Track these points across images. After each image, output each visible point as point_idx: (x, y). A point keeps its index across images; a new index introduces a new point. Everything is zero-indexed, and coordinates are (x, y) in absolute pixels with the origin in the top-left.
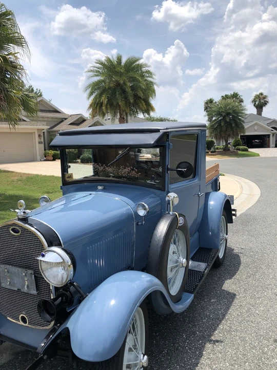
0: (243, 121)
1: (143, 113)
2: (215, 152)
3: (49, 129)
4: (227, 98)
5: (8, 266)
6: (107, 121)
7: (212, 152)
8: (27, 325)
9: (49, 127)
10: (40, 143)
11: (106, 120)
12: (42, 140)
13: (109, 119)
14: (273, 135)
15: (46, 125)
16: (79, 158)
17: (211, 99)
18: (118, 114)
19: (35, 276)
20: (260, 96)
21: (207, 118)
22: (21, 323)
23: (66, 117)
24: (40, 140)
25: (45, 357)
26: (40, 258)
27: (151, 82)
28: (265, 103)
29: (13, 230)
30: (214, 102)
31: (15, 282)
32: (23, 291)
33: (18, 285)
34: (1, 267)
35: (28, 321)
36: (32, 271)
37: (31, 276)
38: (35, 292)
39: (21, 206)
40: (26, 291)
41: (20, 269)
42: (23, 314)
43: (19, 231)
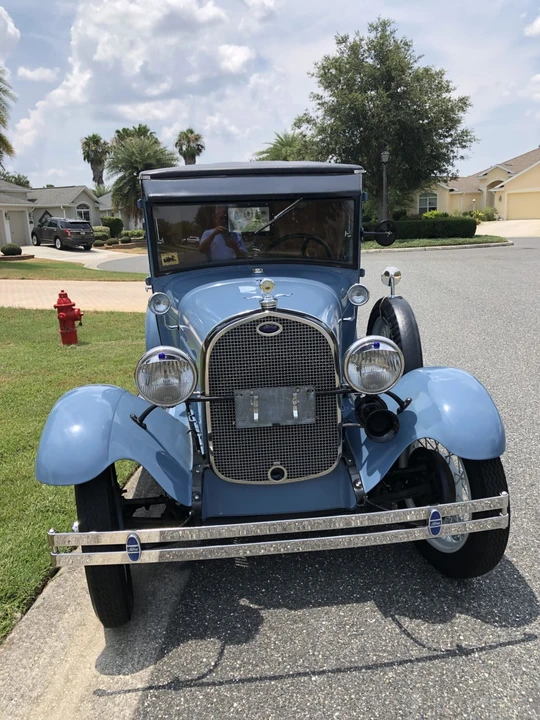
2: (130, 241)
4: (128, 135)
5: (257, 390)
7: (123, 242)
17: (94, 136)
20: (190, 135)
28: (199, 150)
29: (264, 329)
30: (102, 141)
31: (270, 413)
32: (284, 424)
33: (275, 417)
34: (241, 395)
35: (286, 474)
36: (311, 387)
37: (308, 395)
38: (311, 420)
39: (268, 288)
40: (290, 423)
41: (285, 388)
42: (277, 465)
43: (278, 328)
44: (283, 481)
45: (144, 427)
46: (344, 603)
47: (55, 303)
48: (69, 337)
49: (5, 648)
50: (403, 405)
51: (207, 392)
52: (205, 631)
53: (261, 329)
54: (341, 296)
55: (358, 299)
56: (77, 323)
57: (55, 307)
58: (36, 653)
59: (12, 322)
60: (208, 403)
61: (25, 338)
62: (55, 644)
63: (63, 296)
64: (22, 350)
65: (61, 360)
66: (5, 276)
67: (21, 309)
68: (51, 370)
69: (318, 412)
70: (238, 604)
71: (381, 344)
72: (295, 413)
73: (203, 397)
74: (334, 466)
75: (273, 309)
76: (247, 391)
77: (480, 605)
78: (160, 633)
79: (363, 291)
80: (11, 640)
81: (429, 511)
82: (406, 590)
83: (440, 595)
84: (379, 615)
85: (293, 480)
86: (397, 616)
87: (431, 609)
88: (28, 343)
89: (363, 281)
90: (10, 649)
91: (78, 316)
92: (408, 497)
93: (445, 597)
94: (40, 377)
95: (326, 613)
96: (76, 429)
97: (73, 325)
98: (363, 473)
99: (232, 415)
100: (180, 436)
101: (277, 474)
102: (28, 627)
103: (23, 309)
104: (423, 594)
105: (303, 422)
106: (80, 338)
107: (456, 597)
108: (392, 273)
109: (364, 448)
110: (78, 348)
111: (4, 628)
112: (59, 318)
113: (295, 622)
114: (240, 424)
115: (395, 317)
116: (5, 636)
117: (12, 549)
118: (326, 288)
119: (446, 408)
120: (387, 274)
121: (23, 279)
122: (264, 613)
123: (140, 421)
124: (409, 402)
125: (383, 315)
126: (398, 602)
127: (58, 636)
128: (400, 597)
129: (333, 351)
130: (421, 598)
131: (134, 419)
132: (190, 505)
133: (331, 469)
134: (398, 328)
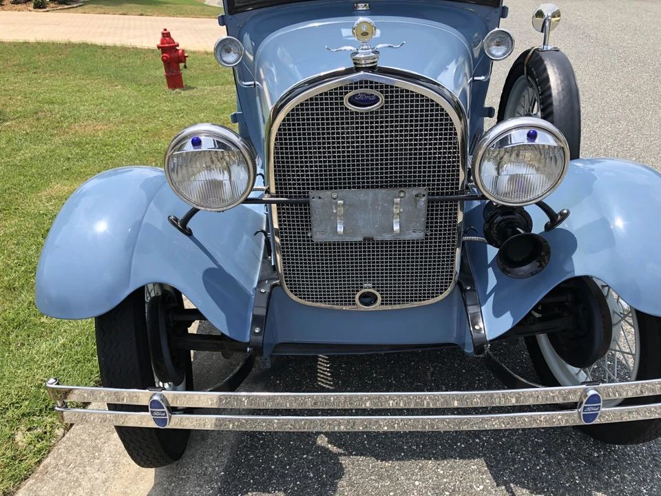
31: (361, 223)
32: (379, 238)
33: (366, 228)
34: (319, 200)
35: (380, 299)
36: (422, 190)
37: (416, 202)
38: (419, 236)
39: (365, 34)
40: (387, 237)
41: (383, 191)
42: (368, 288)
43: (377, 99)
44: (377, 306)
45: (189, 233)
46: (444, 458)
47: (159, 42)
48: (175, 81)
49: (37, 479)
50: (555, 219)
51: (273, 190)
52: (270, 479)
53: (351, 101)
54: (472, 43)
55: (497, 51)
56: (182, 65)
57: (159, 47)
58: (71, 488)
59: (122, 61)
60: (274, 206)
61: (133, 80)
62: (96, 475)
63: (166, 35)
64: (126, 93)
65: (164, 107)
66: (124, 11)
67: (133, 48)
68: (151, 117)
69: (428, 225)
70: (315, 442)
71: (539, 133)
72: (396, 228)
73: (266, 198)
74: (446, 294)
75: (373, 69)
76: (328, 193)
77: (623, 478)
78: (218, 474)
79: (506, 39)
80: (46, 467)
81: (586, 391)
82: (525, 443)
83: (571, 457)
84: (488, 479)
85: (389, 307)
86: (512, 485)
87: (556, 477)
88: (134, 86)
89: (504, 25)
90: (42, 480)
91: (182, 58)
92: (542, 331)
93: (576, 461)
94: (137, 126)
95: (421, 469)
96: (102, 227)
97: (178, 68)
98: (487, 308)
99: (307, 224)
100: (245, 237)
101: (368, 299)
102: (68, 451)
103: (135, 48)
104: (548, 452)
105: (408, 237)
106: (186, 82)
107: (592, 463)
108: (547, 13)
109: (490, 270)
110: (183, 92)
111: (39, 451)
112: (163, 60)
113: (381, 478)
114: (319, 236)
115: (547, 79)
116: (40, 462)
117: (64, 345)
118: (454, 34)
119: (619, 223)
120: (540, 14)
121: (142, 15)
122: (344, 461)
123: (183, 226)
124: (564, 216)
125: (529, 73)
126: (514, 461)
127: (101, 464)
128: (517, 453)
129: (459, 137)
130: (544, 459)
131: (174, 222)
132: (247, 340)
133: (441, 297)
134: (550, 95)
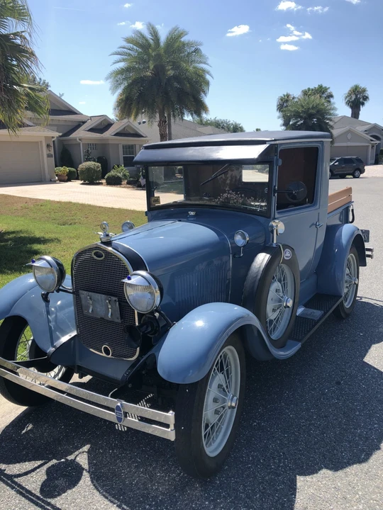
0: (332, 127)
1: (192, 115)
3: (60, 136)
5: (90, 293)
6: (142, 125)
8: (110, 356)
9: (61, 134)
10: (49, 156)
11: (140, 123)
12: (52, 152)
13: (144, 122)
14: (373, 146)
15: (57, 131)
16: (103, 178)
18: (158, 115)
19: (119, 304)
21: (281, 121)
22: (104, 355)
23: (84, 120)
24: (49, 152)
25: (130, 386)
26: (126, 281)
27: (204, 71)
28: (364, 100)
29: (96, 254)
30: (292, 97)
31: (98, 310)
32: (106, 319)
33: (101, 313)
34: (83, 294)
35: (111, 353)
36: (116, 298)
37: (115, 303)
42: (106, 345)
43: (103, 255)
45: (47, 301)
76: (86, 292)
114: (85, 312)
123: (45, 297)
131: (43, 295)
